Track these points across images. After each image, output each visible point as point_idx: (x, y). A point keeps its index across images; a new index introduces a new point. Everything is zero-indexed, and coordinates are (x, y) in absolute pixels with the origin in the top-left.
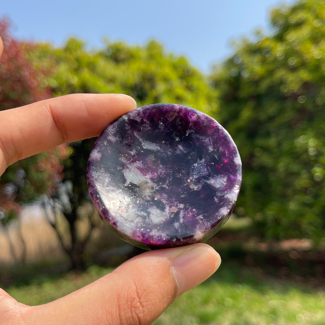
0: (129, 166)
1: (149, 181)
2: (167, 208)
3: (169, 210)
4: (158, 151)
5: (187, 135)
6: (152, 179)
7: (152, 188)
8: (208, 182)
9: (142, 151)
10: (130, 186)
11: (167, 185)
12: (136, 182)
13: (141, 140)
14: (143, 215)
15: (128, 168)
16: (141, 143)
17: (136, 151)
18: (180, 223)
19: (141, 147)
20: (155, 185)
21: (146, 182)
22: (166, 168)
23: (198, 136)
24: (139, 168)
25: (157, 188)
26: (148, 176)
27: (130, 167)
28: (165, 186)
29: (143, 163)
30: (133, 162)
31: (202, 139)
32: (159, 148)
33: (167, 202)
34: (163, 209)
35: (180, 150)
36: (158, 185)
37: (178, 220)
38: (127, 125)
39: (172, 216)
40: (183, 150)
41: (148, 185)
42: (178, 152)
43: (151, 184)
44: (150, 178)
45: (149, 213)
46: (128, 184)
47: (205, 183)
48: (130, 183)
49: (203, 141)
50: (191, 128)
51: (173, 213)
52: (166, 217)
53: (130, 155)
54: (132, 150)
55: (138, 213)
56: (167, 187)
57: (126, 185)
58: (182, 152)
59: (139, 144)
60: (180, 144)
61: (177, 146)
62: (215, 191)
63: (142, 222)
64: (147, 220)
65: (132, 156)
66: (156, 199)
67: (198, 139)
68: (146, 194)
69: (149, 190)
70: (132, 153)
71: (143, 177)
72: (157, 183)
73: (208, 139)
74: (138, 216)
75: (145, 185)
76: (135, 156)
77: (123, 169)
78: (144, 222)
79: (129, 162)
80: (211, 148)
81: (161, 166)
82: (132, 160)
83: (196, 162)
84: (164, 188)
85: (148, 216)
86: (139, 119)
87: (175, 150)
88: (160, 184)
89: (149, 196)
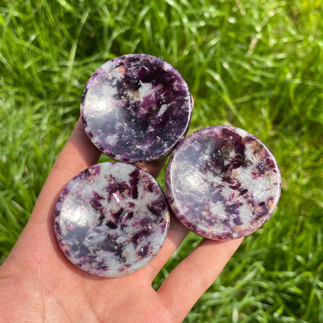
1: (138, 99)
4: (157, 114)
5: (157, 137)
6: (139, 102)
7: (132, 99)
8: (116, 134)
9: (161, 103)
10: (139, 84)
11: (130, 110)
12: (140, 90)
13: (169, 105)
14: (112, 82)
15: (153, 88)
16: (167, 104)
17: (163, 99)
19: (163, 103)
20: (133, 102)
21: (138, 97)
22: (143, 115)
23: (153, 143)
24: (150, 96)
25: (130, 102)
26: (142, 100)
27: (153, 90)
28: (130, 108)
29: (153, 100)
30: (156, 93)
31: (148, 145)
32: (158, 116)
35: (150, 129)
38: (182, 97)
40: (149, 131)
41: (135, 97)
42: (150, 127)
43: (136, 99)
44: (140, 100)
45: (114, 86)
46: (141, 83)
47: (117, 132)
48: (141, 85)
50: (161, 141)
53: (161, 93)
54: (164, 95)
55: (116, 80)
56: (128, 109)
57: (140, 81)
58: (148, 130)
59: (167, 103)
60: (154, 131)
61: (154, 128)
62: (106, 133)
63: (107, 78)
64: (108, 83)
65: (160, 95)
66: (122, 97)
67: (150, 143)
68: (129, 93)
69: (132, 96)
70: (162, 95)
71: (142, 96)
72: (135, 104)
73: (146, 148)
74: (114, 78)
75: (136, 95)
76: (160, 96)
77: (153, 84)
78: (107, 79)
79: (157, 90)
80: (139, 147)
81: (146, 112)
82: (158, 93)
83: (136, 135)
84: (128, 107)
85: (111, 85)
86: (183, 107)
87: (152, 126)
88: (133, 106)
89: (127, 94)
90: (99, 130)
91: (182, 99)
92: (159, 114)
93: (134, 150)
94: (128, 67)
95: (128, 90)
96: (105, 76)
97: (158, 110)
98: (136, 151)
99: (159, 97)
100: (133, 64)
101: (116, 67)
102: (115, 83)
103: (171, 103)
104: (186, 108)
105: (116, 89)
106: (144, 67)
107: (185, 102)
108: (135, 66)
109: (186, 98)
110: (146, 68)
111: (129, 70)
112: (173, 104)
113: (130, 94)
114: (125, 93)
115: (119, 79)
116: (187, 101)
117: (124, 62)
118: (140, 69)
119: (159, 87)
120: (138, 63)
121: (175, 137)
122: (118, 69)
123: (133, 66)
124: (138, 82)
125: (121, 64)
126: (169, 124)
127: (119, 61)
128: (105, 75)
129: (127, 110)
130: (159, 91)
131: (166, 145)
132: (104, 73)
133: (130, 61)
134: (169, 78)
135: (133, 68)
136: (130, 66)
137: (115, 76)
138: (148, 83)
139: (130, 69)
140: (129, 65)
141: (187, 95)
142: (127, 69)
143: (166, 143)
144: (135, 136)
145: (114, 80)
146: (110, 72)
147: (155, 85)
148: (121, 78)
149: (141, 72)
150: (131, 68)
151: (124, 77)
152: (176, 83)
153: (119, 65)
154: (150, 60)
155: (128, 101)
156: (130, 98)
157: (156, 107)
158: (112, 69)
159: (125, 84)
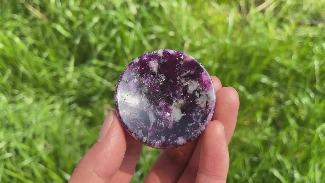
0: (172, 121)
1: (173, 105)
2: (185, 84)
6: (171, 104)
7: (177, 101)
8: (156, 71)
9: (158, 119)
10: (184, 112)
11: (170, 94)
12: (180, 111)
13: (152, 124)
14: (198, 93)
15: (174, 121)
16: (154, 123)
17: (160, 122)
18: (190, 71)
19: (156, 121)
20: (174, 101)
21: (175, 106)
22: (159, 101)
25: (175, 98)
26: (171, 107)
28: (171, 95)
29: (165, 115)
30: (168, 121)
33: (181, 88)
34: (187, 87)
36: (173, 99)
37: (190, 73)
38: (149, 136)
39: (188, 78)
41: (177, 104)
43: (175, 103)
45: (194, 91)
46: (184, 114)
47: (158, 73)
48: (182, 113)
51: (186, 80)
52: (191, 81)
53: (165, 125)
54: (162, 125)
55: (198, 96)
57: (185, 114)
62: (161, 64)
64: (199, 89)
65: (165, 123)
66: (182, 94)
68: (183, 101)
71: (173, 110)
74: (200, 95)
75: (178, 106)
76: (164, 122)
77: (176, 122)
79: (170, 122)
80: (135, 80)
81: (160, 105)
82: (167, 122)
84: (172, 95)
85: (196, 90)
89: (183, 99)
92: (151, 112)
94: (201, 111)
95: (185, 102)
97: (154, 114)
98: (133, 76)
99: (164, 120)
100: (201, 116)
101: (207, 101)
102: (196, 94)
103: (151, 127)
104: (138, 133)
106: (193, 124)
107: (143, 136)
108: (199, 117)
109: (145, 138)
110: (191, 125)
111: (199, 110)
113: (181, 102)
114: (185, 98)
115: (197, 100)
117: (208, 109)
118: (194, 119)
119: (171, 126)
120: (200, 120)
122: (205, 102)
123: (200, 115)
124: (186, 113)
125: (207, 106)
127: (210, 106)
128: (206, 90)
129: (170, 92)
130: (168, 124)
133: (205, 114)
134: (171, 137)
135: (199, 115)
137: (201, 97)
138: (180, 119)
139: (199, 112)
140: (202, 113)
141: (146, 140)
142: (201, 109)
146: (206, 94)
147: (175, 124)
148: (197, 101)
149: (192, 119)
150: (200, 113)
151: (197, 103)
152: (163, 138)
153: (208, 104)
154: (195, 131)
156: (179, 100)
157: (159, 114)
158: (208, 98)
159: (191, 101)
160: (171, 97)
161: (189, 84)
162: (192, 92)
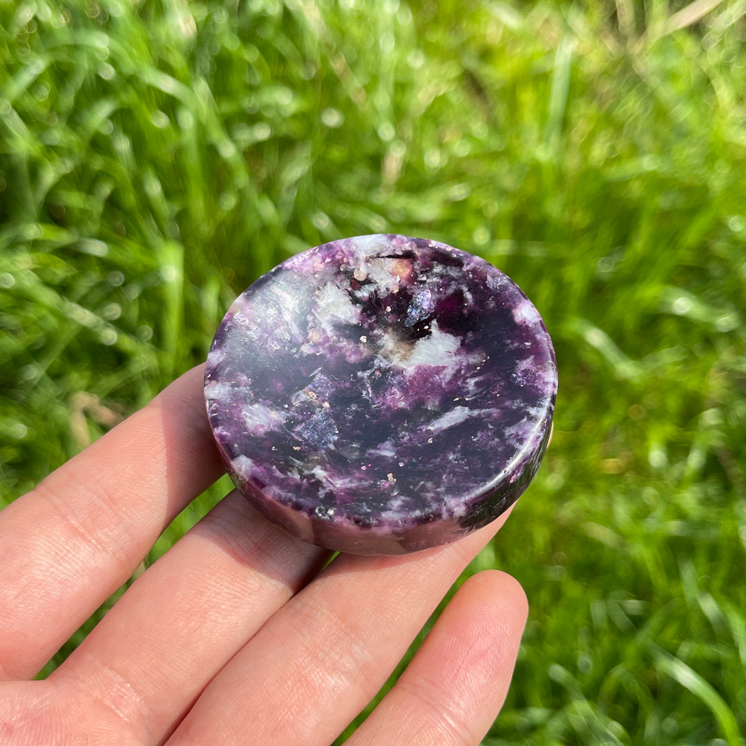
0: (459, 357)
1: (402, 365)
2: (329, 332)
3: (324, 331)
4: (428, 422)
5: (390, 476)
6: (400, 372)
7: (386, 357)
8: (283, 413)
9: (457, 399)
10: (426, 327)
11: (362, 379)
12: (422, 343)
13: (476, 413)
14: (359, 289)
15: (458, 353)
16: (471, 408)
17: (468, 392)
19: (463, 403)
20: (386, 365)
21: (405, 359)
22: (389, 408)
23: (365, 484)
24: (439, 370)
25: (376, 361)
26: (410, 370)
27: (454, 359)
28: (367, 374)
29: (440, 385)
30: (459, 371)
31: (351, 481)
32: (429, 428)
33: (340, 345)
34: (339, 326)
35: (385, 449)
36: (379, 368)
38: (522, 405)
40: (378, 452)
41: (398, 355)
42: (388, 444)
43: (396, 362)
44: (405, 369)
45: (355, 301)
46: (432, 327)
47: (288, 410)
48: (431, 332)
49: (347, 480)
50: (392, 488)
51: (313, 327)
52: (319, 311)
53: (473, 376)
54: (476, 384)
55: (372, 288)
56: (359, 374)
57: (434, 322)
58: (379, 449)
59: (472, 405)
60: (392, 458)
61: (397, 453)
62: (257, 395)
63: (352, 272)
64: (346, 284)
65: (467, 378)
66: (364, 339)
67: (360, 480)
68: (386, 337)
69: (390, 348)
70: (472, 382)
71: (417, 363)
72: (385, 372)
73: (338, 486)
74: (368, 281)
75: (402, 352)
76: (464, 382)
77: (463, 344)
78: (349, 274)
79: (465, 364)
80: (319, 472)
81: (402, 404)
82: (463, 372)
83: (335, 443)
84: (364, 370)
85: (351, 294)
86: (510, 431)
87: (395, 445)
88: (378, 373)
89: (379, 337)
90: (245, 378)
91: (519, 409)
92: (433, 426)
93: (300, 472)
94: (422, 272)
95: (390, 330)
96: (348, 263)
97: (437, 415)
98: (302, 477)
99: (459, 383)
100: (438, 269)
101: (389, 257)
102: (363, 293)
103: (484, 411)
104: (517, 435)
105: (359, 311)
106: (465, 289)
107: (525, 419)
108: (442, 276)
109: (533, 411)
110: (469, 296)
111: (419, 279)
112: (489, 415)
113: (388, 340)
114: (375, 332)
115: (383, 290)
116: (532, 419)
117: (418, 253)
118: (450, 291)
119: (475, 359)
120: (454, 272)
121: (438, 494)
122: (393, 263)
123: (437, 275)
124: (428, 322)
125: (408, 256)
126: (445, 459)
127: (407, 247)
128: (351, 261)
129: (355, 377)
130: (470, 367)
131: (396, 503)
132: (352, 254)
133: (434, 259)
134: (516, 345)
135: (435, 279)
136: (426, 271)
137: (373, 276)
138: (452, 333)
139: (424, 278)
140: (427, 269)
141: (540, 406)
142: (416, 276)
143: (403, 498)
144: (332, 447)
145: (366, 286)
146: (367, 261)
147: (466, 347)
148: (388, 289)
149: (449, 299)
150: (427, 278)
151: (396, 291)
152: (526, 364)
153: (400, 253)
154: (489, 277)
155: (372, 358)
156: (382, 351)
157: (437, 403)
158: (378, 256)
159: (389, 309)
160: (373, 374)
161: (328, 318)
162: (358, 309)
